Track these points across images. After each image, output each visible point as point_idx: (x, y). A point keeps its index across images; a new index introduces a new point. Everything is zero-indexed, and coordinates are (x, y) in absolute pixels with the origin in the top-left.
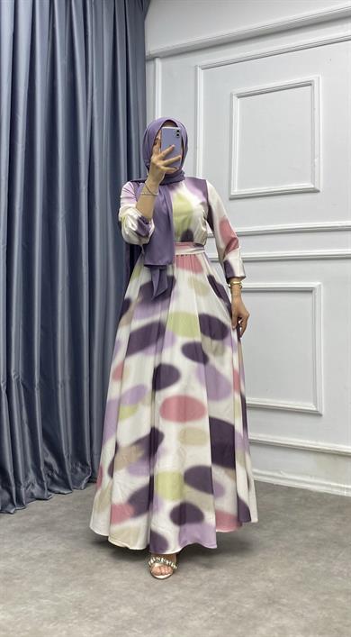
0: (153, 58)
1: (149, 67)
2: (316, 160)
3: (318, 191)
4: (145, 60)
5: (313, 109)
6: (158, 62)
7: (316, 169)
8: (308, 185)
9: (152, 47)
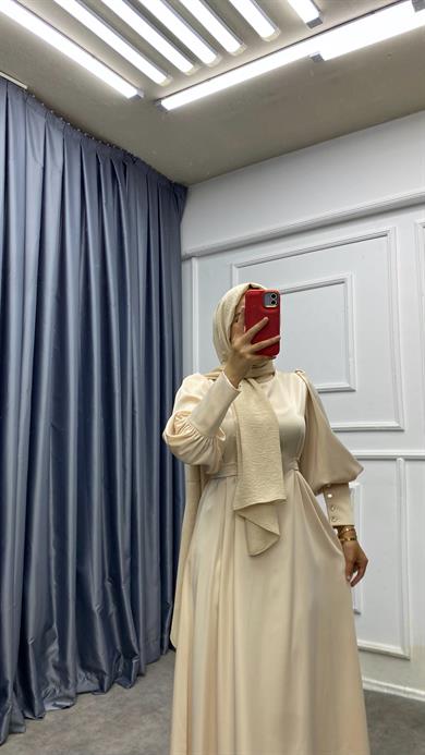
0: (189, 258)
1: (185, 266)
2: (351, 360)
3: (354, 391)
4: (182, 259)
5: (346, 307)
6: (194, 261)
7: (351, 368)
8: (344, 384)
9: (188, 246)
